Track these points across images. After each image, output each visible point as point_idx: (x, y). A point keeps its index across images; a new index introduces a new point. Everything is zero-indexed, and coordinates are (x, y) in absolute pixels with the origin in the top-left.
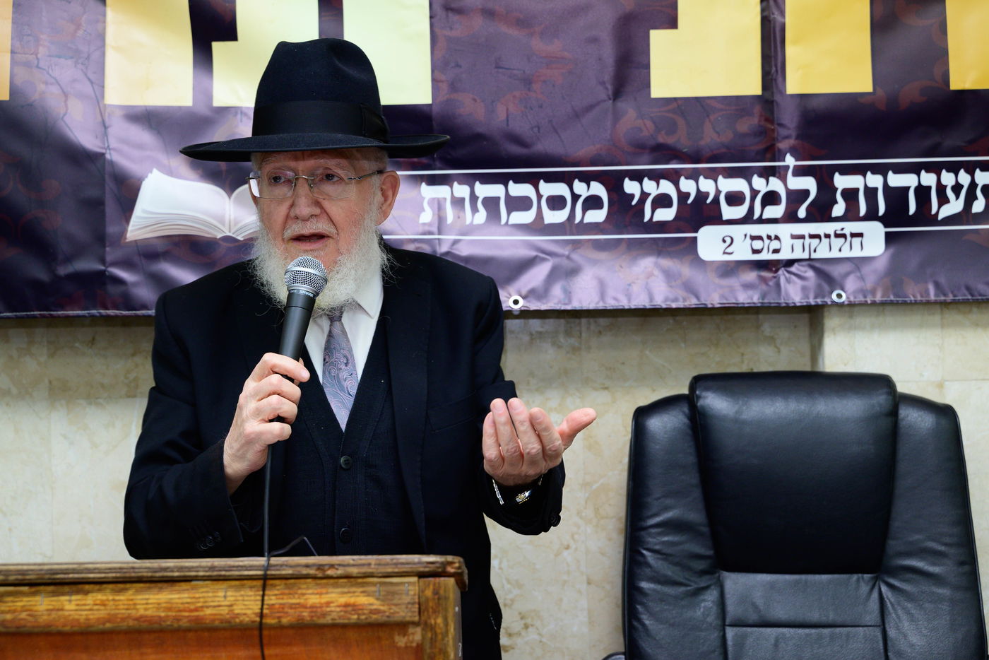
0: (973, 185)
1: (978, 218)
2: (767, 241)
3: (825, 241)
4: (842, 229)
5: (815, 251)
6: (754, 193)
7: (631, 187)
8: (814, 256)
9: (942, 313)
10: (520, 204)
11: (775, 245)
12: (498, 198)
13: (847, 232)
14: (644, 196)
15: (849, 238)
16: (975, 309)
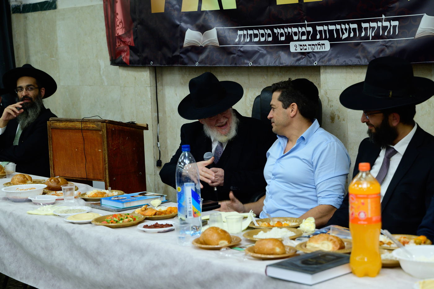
0: (350, 28)
1: (352, 39)
2: (303, 46)
3: (316, 46)
4: (319, 43)
5: (314, 49)
6: (299, 32)
7: (275, 31)
8: (314, 51)
9: (346, 69)
10: (256, 36)
11: (305, 47)
12: (252, 34)
13: (320, 43)
14: (278, 33)
15: (321, 45)
16: (354, 68)
